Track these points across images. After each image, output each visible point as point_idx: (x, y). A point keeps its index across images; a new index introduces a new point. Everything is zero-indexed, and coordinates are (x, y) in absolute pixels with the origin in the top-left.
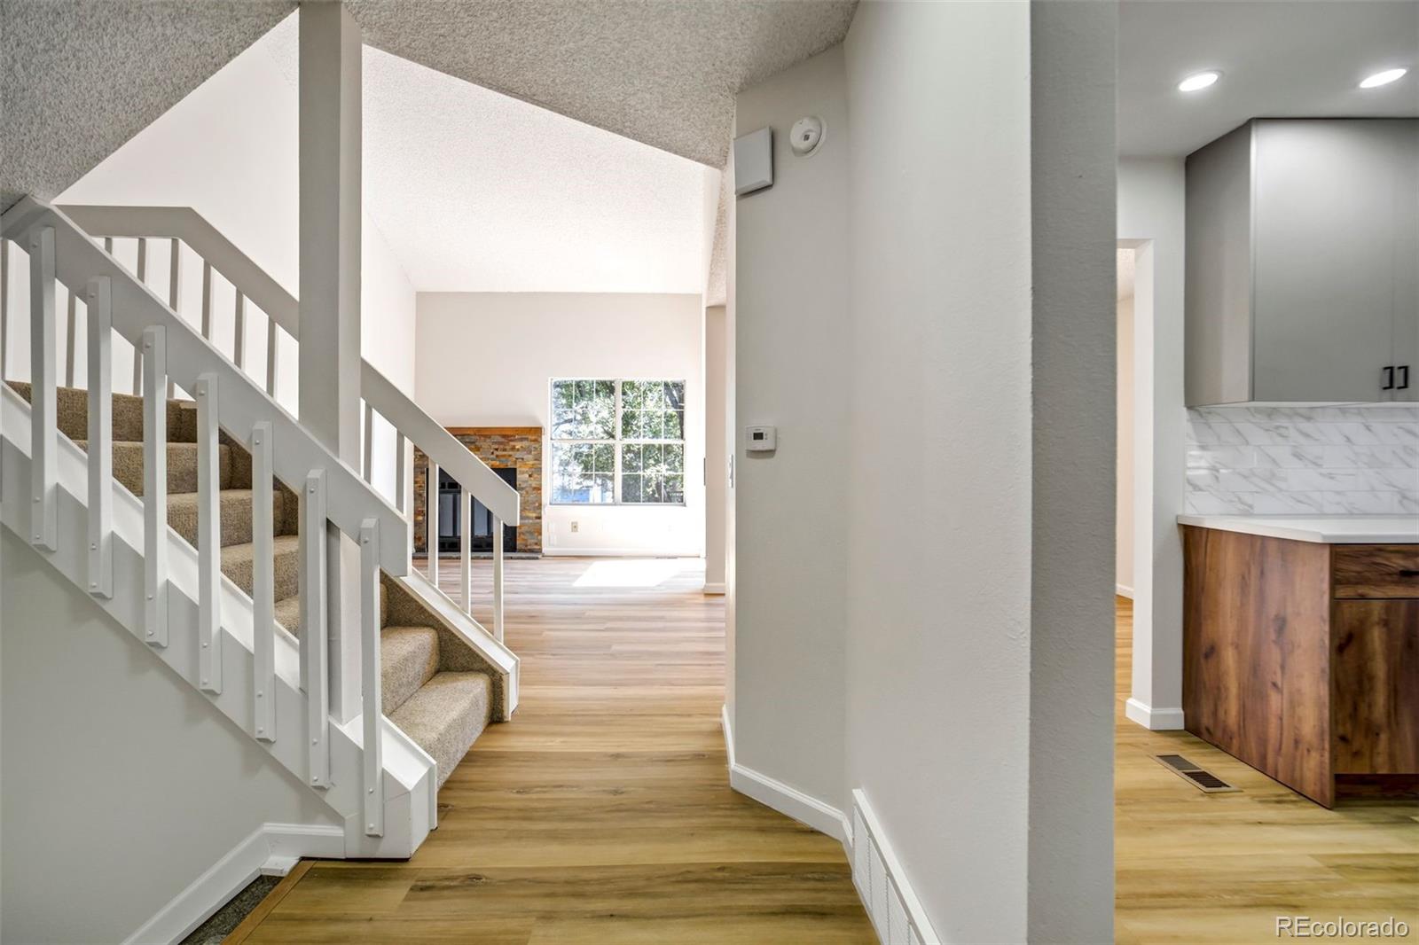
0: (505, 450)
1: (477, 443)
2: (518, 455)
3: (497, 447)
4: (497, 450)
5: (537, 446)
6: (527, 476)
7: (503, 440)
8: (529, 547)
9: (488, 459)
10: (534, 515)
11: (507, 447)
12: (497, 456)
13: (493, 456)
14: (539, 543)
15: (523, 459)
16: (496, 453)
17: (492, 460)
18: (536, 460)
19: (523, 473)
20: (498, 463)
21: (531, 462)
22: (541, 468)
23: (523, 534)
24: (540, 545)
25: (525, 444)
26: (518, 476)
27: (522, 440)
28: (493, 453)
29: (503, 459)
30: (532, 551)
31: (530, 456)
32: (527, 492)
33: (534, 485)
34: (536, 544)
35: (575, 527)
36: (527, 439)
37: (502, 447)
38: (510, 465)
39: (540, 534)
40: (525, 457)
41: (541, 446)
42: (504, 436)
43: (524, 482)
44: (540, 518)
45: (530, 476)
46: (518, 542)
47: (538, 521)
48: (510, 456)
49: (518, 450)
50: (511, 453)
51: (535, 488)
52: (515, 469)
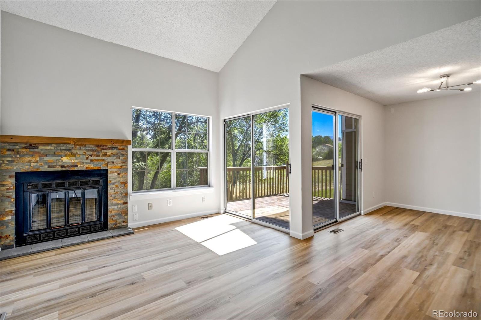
0: (98, 156)
1: (73, 151)
2: (109, 159)
3: (91, 153)
4: (91, 156)
5: (124, 153)
6: (117, 174)
7: (95, 148)
8: (118, 225)
9: (83, 163)
10: (122, 202)
11: (100, 154)
12: (92, 161)
13: (87, 161)
14: (126, 221)
15: (113, 162)
16: (90, 158)
17: (87, 163)
18: (124, 163)
19: (113, 173)
20: (92, 166)
21: (120, 165)
22: (127, 168)
23: (113, 216)
24: (127, 222)
25: (115, 151)
26: (110, 175)
27: (112, 148)
28: (87, 158)
29: (96, 163)
30: (120, 228)
31: (119, 161)
32: (117, 186)
33: (121, 181)
34: (124, 222)
35: (150, 206)
36: (116, 148)
37: (95, 153)
38: (103, 167)
39: (127, 214)
40: (115, 161)
41: (127, 153)
42: (98, 146)
43: (114, 178)
44: (126, 203)
45: (119, 174)
46: (109, 223)
47: (124, 205)
48: (103, 160)
49: (109, 156)
50: (103, 158)
51: (122, 183)
52: (107, 170)
